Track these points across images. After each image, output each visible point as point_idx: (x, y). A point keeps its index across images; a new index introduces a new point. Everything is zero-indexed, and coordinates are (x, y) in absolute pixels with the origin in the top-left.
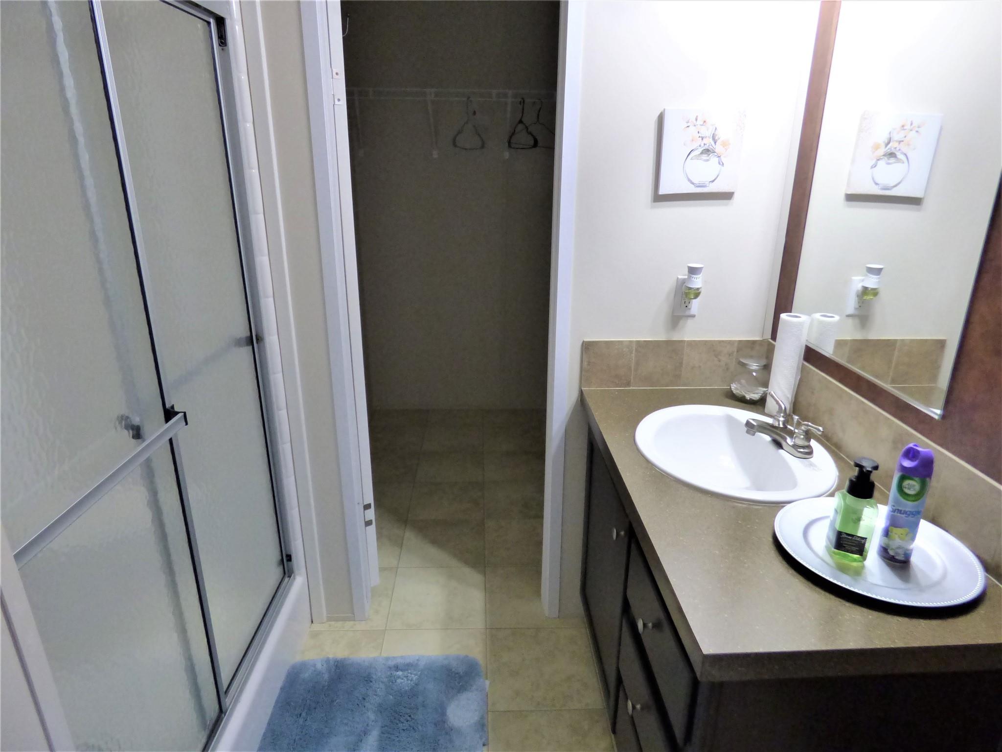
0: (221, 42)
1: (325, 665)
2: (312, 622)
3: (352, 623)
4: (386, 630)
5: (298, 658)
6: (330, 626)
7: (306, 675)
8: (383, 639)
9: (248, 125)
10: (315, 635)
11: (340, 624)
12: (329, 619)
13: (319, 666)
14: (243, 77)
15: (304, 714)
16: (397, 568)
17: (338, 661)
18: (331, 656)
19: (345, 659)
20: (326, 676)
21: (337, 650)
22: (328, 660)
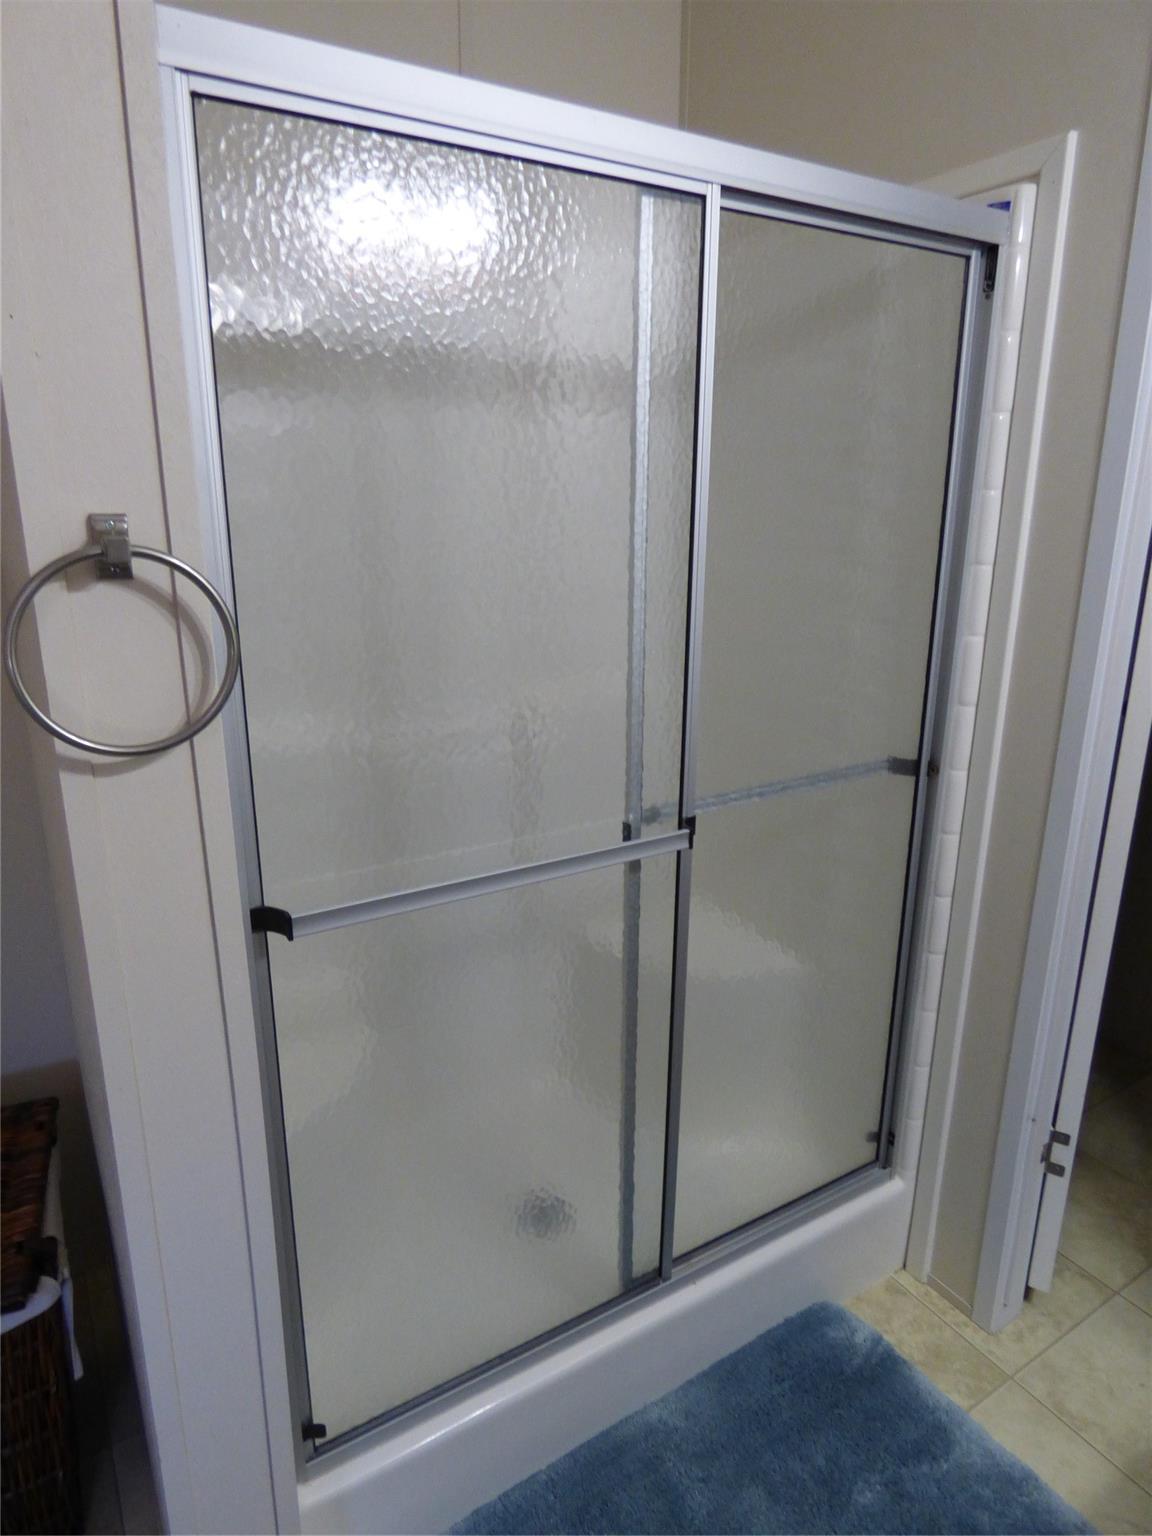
0: (988, 286)
1: (869, 1343)
2: (904, 1266)
3: (963, 1318)
4: (1012, 1378)
5: (844, 1302)
6: (926, 1294)
7: (833, 1333)
8: (995, 1389)
9: (1001, 418)
10: (894, 1289)
11: (944, 1304)
12: (931, 1283)
13: (859, 1338)
14: (1009, 339)
15: (786, 1385)
16: (1116, 1293)
17: (889, 1355)
18: (888, 1338)
19: (905, 1362)
20: (857, 1361)
21: (907, 1341)
22: (877, 1340)
